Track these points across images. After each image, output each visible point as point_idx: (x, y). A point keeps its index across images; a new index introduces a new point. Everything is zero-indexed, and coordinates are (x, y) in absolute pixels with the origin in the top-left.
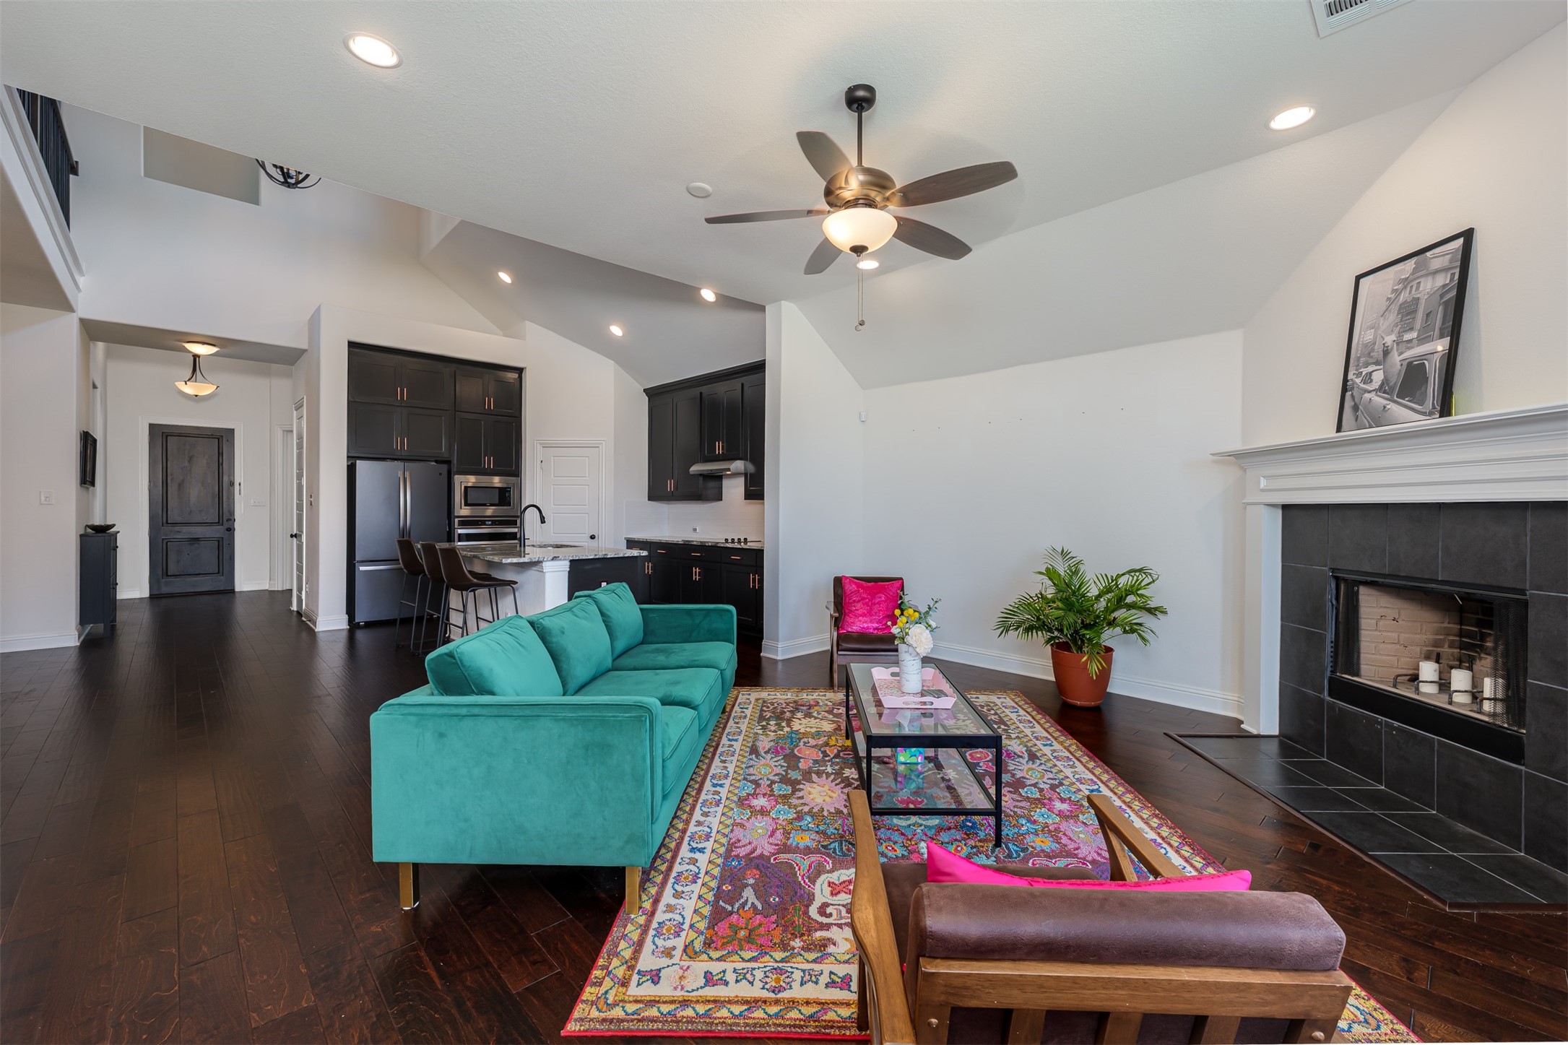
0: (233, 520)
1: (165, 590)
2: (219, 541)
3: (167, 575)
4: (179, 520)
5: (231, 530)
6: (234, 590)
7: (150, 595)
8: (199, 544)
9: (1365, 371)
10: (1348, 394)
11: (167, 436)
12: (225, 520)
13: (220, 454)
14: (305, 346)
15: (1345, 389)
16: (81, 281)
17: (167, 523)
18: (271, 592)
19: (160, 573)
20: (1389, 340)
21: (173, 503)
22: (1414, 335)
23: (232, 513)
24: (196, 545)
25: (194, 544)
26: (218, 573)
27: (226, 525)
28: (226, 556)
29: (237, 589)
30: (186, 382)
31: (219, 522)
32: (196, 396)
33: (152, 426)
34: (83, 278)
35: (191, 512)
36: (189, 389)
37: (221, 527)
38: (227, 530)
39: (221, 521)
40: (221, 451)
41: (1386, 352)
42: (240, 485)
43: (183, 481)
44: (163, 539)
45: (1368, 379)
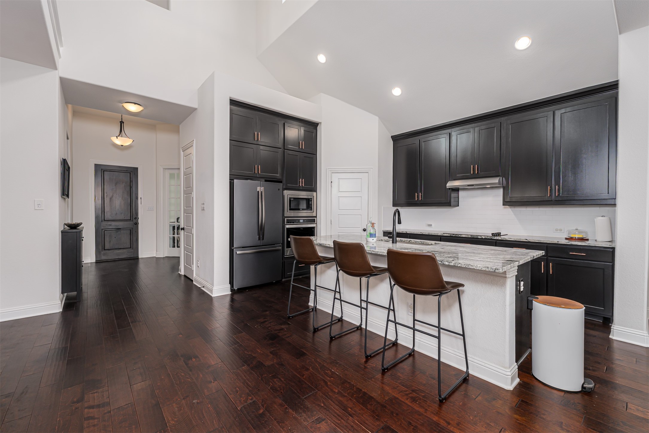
0: (137, 218)
1: (103, 258)
2: (130, 230)
3: (105, 250)
4: (110, 218)
5: (137, 224)
6: (138, 257)
7: (96, 261)
8: (120, 232)
11: (104, 171)
12: (134, 218)
13: (131, 181)
14: (195, 106)
16: (61, 49)
17: (104, 220)
18: (158, 259)
19: (101, 248)
21: (107, 209)
23: (137, 214)
24: (119, 232)
25: (118, 232)
26: (131, 248)
27: (135, 221)
28: (135, 238)
29: (140, 257)
30: (117, 137)
31: (130, 220)
32: (122, 146)
33: (96, 165)
34: (62, 48)
35: (116, 214)
36: (118, 141)
37: (132, 222)
38: (135, 224)
39: (132, 219)
40: (131, 180)
42: (141, 199)
43: (112, 196)
44: (102, 229)
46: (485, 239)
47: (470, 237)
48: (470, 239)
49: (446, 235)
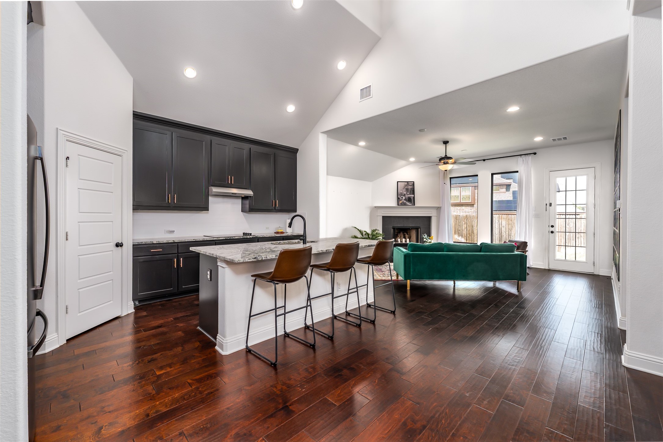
9: (402, 197)
10: (399, 199)
15: (398, 198)
20: (405, 193)
22: (409, 193)
41: (405, 195)
45: (402, 198)
46: (252, 238)
47: (242, 238)
48: (242, 240)
49: (222, 239)
